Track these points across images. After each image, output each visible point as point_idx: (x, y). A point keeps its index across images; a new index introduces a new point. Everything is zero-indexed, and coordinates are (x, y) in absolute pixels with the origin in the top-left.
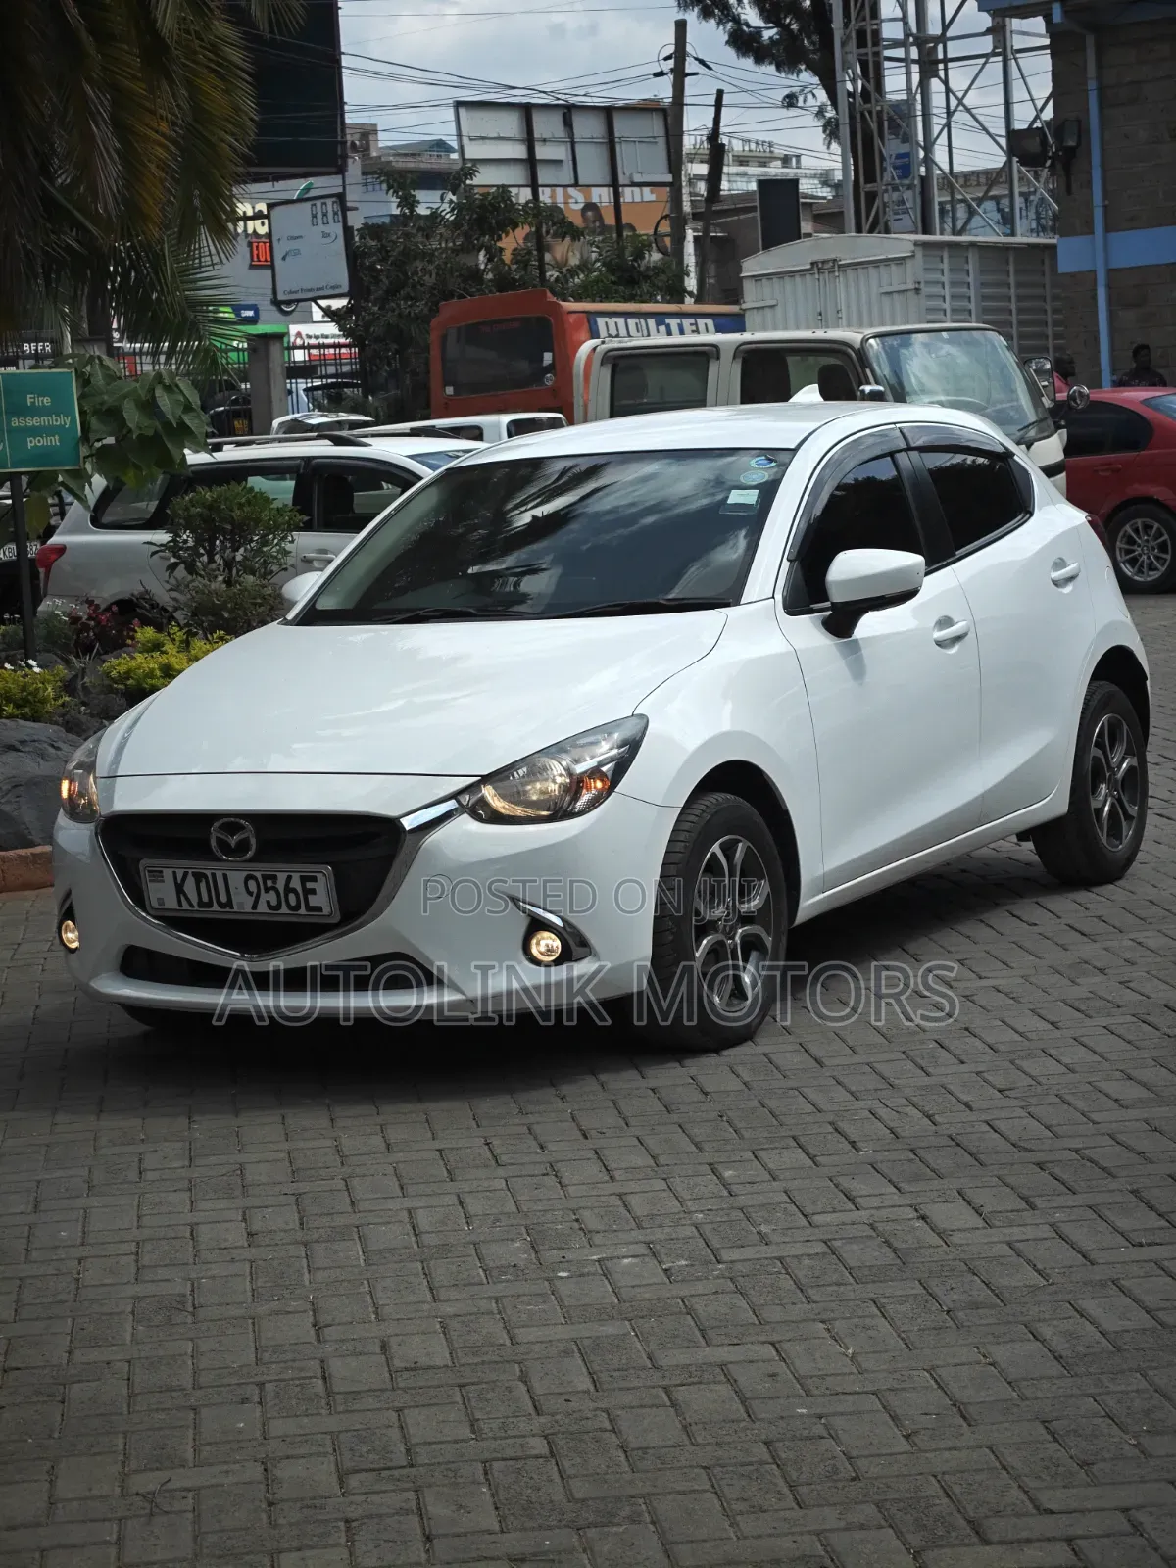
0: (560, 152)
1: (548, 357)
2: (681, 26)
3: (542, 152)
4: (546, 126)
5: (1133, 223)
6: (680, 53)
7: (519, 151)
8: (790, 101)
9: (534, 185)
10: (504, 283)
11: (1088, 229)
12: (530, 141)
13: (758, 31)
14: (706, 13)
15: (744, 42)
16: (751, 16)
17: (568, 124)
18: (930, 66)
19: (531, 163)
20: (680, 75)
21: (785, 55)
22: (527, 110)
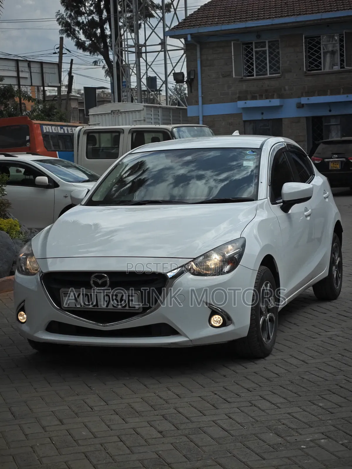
0: (27, 75)
1: (28, 138)
2: (62, 39)
3: (21, 75)
4: (23, 66)
5: (211, 102)
6: (61, 47)
7: (15, 74)
8: (95, 63)
9: (19, 85)
10: (10, 115)
11: (197, 103)
12: (18, 71)
13: (84, 42)
14: (68, 36)
15: (80, 45)
16: (82, 37)
17: (29, 66)
18: (139, 54)
19: (18, 78)
20: (61, 54)
21: (93, 49)
22: (17, 61)
